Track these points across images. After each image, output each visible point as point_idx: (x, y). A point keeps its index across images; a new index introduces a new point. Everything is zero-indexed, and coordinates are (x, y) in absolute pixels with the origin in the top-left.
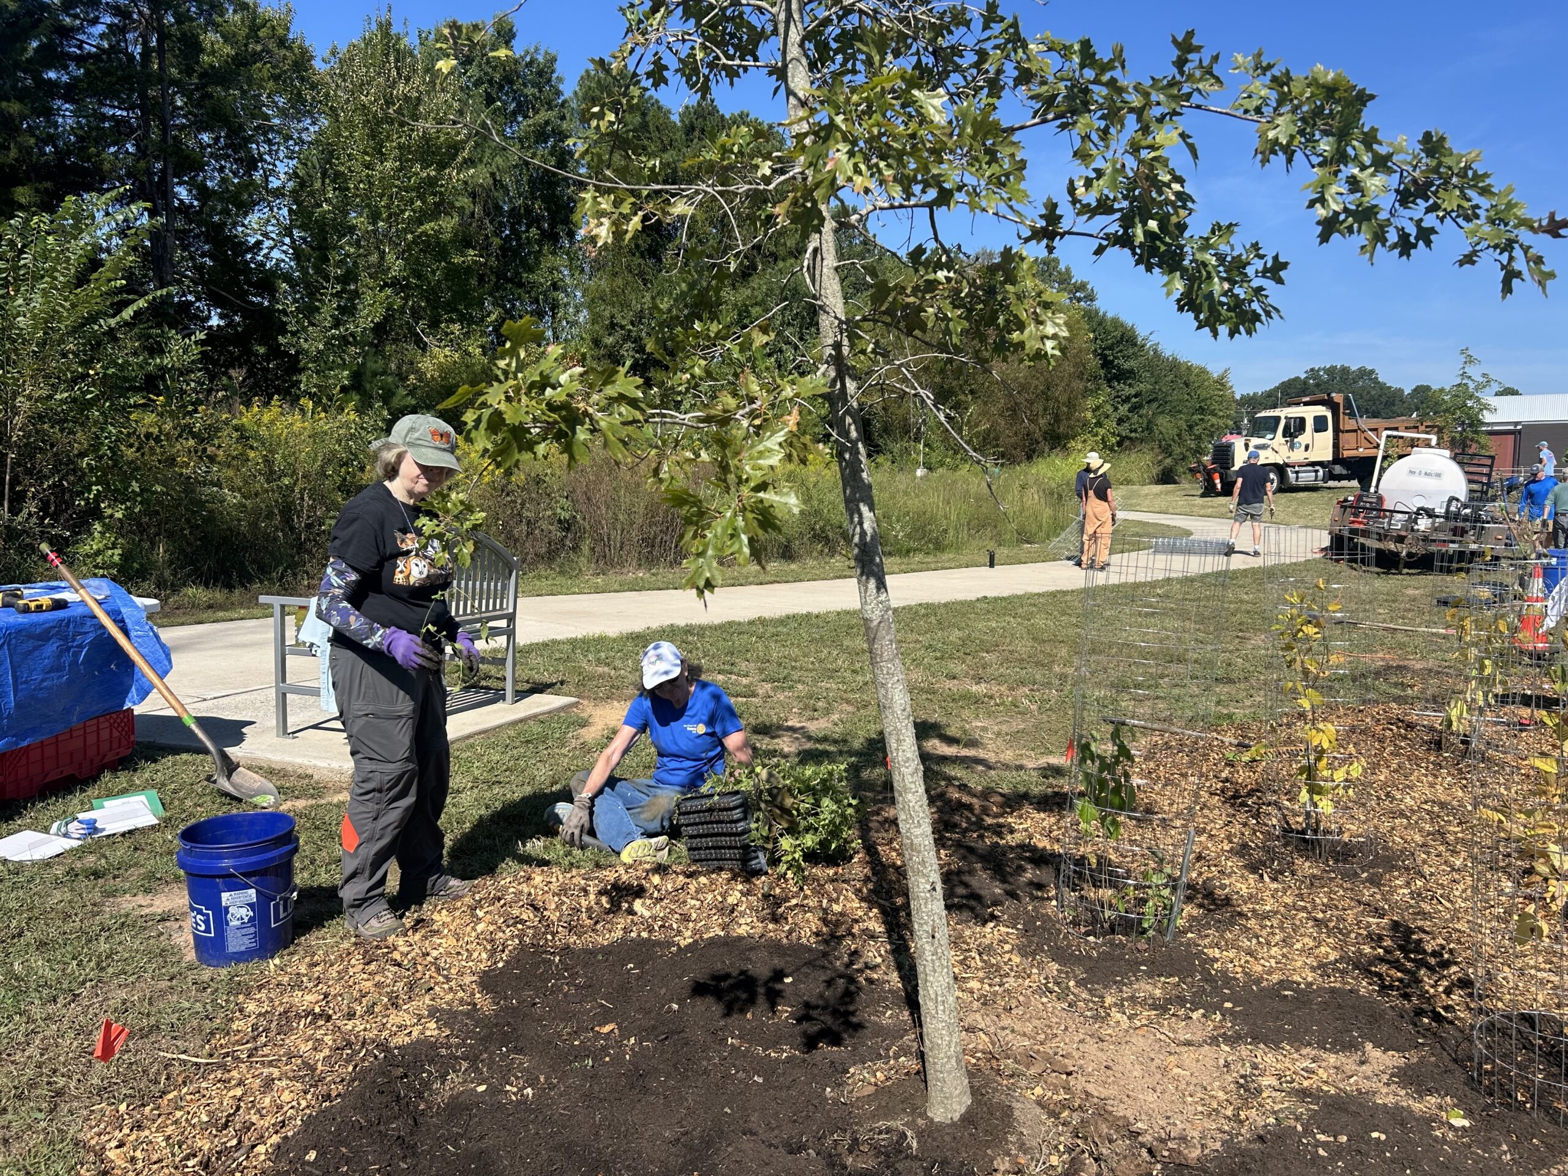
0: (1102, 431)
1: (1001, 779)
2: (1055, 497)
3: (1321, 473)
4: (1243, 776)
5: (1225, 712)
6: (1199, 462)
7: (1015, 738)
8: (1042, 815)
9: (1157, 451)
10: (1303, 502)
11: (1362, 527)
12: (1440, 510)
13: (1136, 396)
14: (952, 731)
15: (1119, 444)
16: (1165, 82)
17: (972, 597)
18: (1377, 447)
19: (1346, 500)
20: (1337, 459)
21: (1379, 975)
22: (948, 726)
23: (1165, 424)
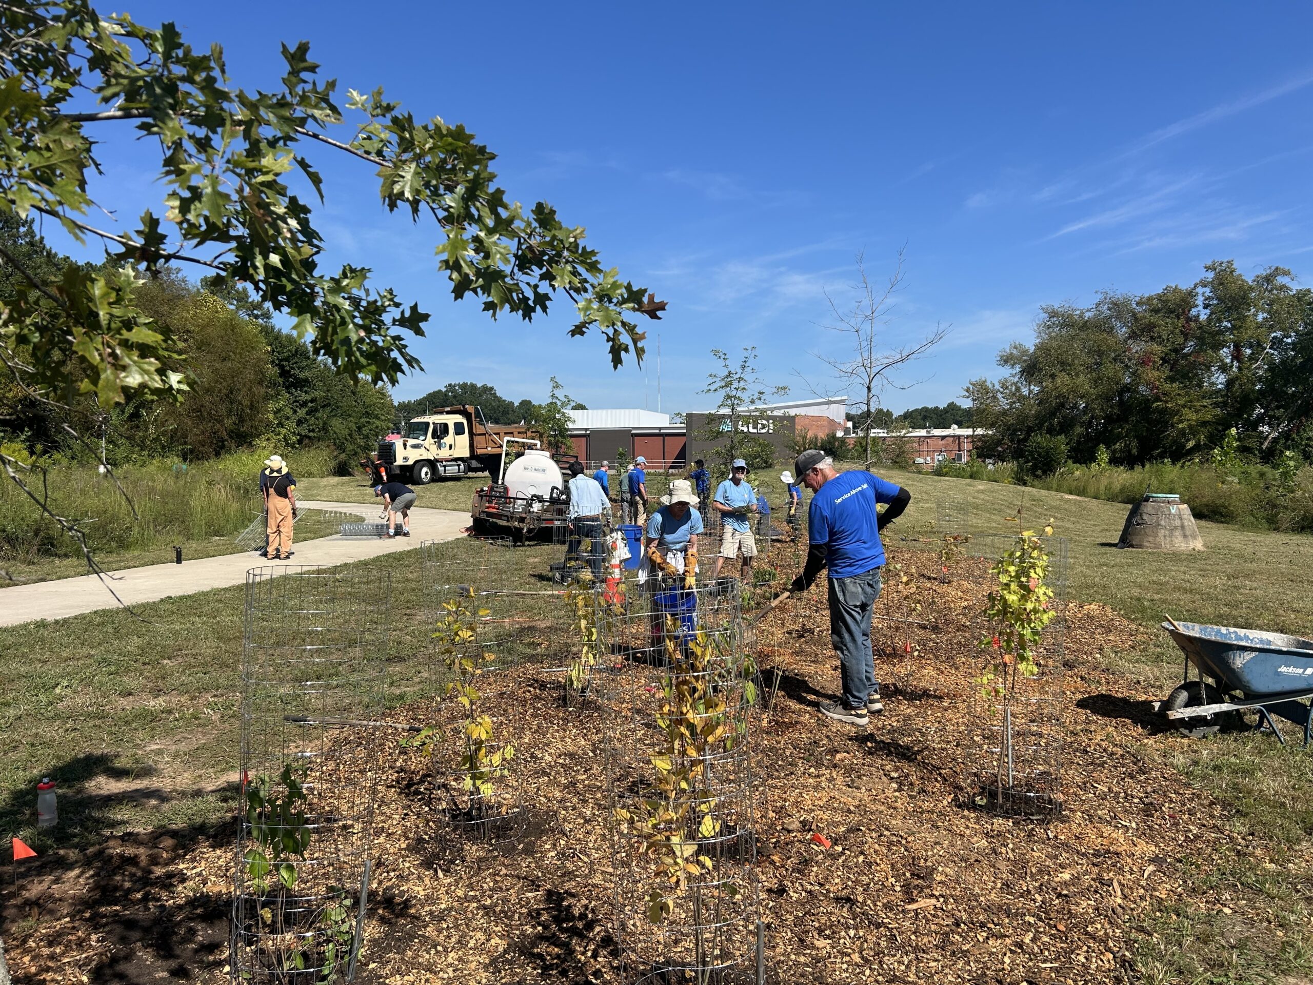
0: (283, 431)
1: (175, 813)
2: (242, 492)
3: (462, 467)
4: (416, 763)
5: (398, 692)
6: (368, 458)
7: (193, 756)
8: (218, 852)
9: (332, 448)
10: (450, 490)
11: (494, 511)
12: (547, 497)
13: (312, 401)
14: (122, 762)
15: (300, 442)
16: (275, 101)
17: (155, 597)
18: (501, 446)
19: (482, 490)
20: (473, 456)
21: (540, 956)
22: (117, 756)
23: (338, 426)
